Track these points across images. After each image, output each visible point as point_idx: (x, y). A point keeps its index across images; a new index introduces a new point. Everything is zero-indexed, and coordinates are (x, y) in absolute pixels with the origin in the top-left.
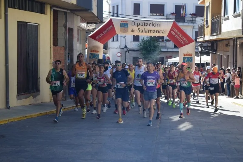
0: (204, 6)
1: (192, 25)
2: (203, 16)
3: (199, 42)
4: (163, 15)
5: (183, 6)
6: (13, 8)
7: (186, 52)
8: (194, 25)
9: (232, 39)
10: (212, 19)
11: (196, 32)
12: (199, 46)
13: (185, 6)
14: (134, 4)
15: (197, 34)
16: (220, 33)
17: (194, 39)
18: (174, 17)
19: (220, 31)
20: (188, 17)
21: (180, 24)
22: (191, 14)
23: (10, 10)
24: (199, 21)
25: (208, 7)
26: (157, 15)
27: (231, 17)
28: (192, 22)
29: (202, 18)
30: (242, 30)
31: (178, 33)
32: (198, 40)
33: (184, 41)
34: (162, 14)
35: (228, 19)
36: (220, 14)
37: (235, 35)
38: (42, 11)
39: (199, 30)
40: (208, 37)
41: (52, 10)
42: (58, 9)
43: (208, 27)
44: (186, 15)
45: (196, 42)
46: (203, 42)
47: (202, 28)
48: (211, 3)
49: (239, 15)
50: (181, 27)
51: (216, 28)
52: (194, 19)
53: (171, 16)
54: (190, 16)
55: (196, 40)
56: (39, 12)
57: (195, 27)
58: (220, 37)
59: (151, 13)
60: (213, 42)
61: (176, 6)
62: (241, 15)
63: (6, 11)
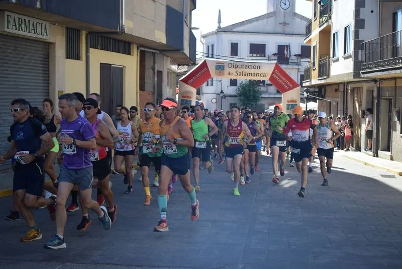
0: (311, 46)
1: (297, 67)
2: (309, 57)
3: (305, 87)
4: (265, 56)
5: (287, 46)
6: (95, 48)
7: (290, 98)
8: (300, 67)
9: (341, 83)
10: (320, 61)
11: (301, 75)
12: (305, 91)
13: (289, 46)
14: (231, 43)
15: (303, 78)
16: (328, 77)
17: (299, 83)
18: (276, 58)
19: (329, 74)
20: (293, 59)
21: (283, 67)
22: (295, 55)
23: (92, 50)
24: (305, 63)
25: (314, 47)
26: (257, 56)
27: (341, 59)
28: (298, 64)
29: (309, 60)
30: (353, 74)
31: (281, 77)
32: (304, 85)
33: (288, 86)
34: (263, 55)
35: (337, 60)
36: (329, 55)
37: (346, 79)
38: (128, 52)
39: (305, 73)
40: (315, 81)
41: (139, 50)
42: (146, 49)
43: (315, 69)
44: (290, 55)
45: (302, 86)
46: (310, 87)
47: (308, 71)
48: (318, 42)
49: (350, 57)
50: (285, 70)
51: (324, 70)
52: (299, 60)
53: (273, 57)
54: (295, 57)
55: (301, 84)
56: (124, 53)
57: (300, 70)
58: (328, 81)
59: (250, 53)
60: (320, 87)
61: (278, 46)
62: (353, 56)
63: (87, 51)
